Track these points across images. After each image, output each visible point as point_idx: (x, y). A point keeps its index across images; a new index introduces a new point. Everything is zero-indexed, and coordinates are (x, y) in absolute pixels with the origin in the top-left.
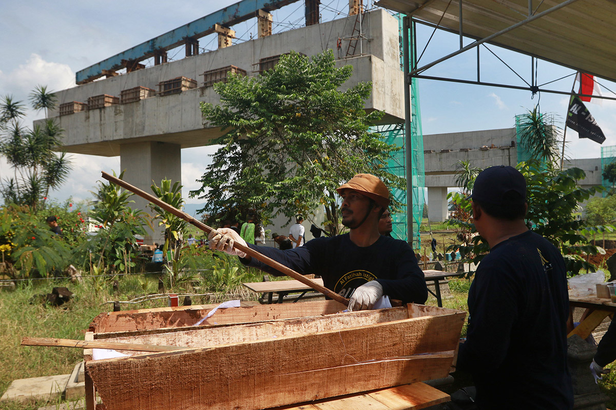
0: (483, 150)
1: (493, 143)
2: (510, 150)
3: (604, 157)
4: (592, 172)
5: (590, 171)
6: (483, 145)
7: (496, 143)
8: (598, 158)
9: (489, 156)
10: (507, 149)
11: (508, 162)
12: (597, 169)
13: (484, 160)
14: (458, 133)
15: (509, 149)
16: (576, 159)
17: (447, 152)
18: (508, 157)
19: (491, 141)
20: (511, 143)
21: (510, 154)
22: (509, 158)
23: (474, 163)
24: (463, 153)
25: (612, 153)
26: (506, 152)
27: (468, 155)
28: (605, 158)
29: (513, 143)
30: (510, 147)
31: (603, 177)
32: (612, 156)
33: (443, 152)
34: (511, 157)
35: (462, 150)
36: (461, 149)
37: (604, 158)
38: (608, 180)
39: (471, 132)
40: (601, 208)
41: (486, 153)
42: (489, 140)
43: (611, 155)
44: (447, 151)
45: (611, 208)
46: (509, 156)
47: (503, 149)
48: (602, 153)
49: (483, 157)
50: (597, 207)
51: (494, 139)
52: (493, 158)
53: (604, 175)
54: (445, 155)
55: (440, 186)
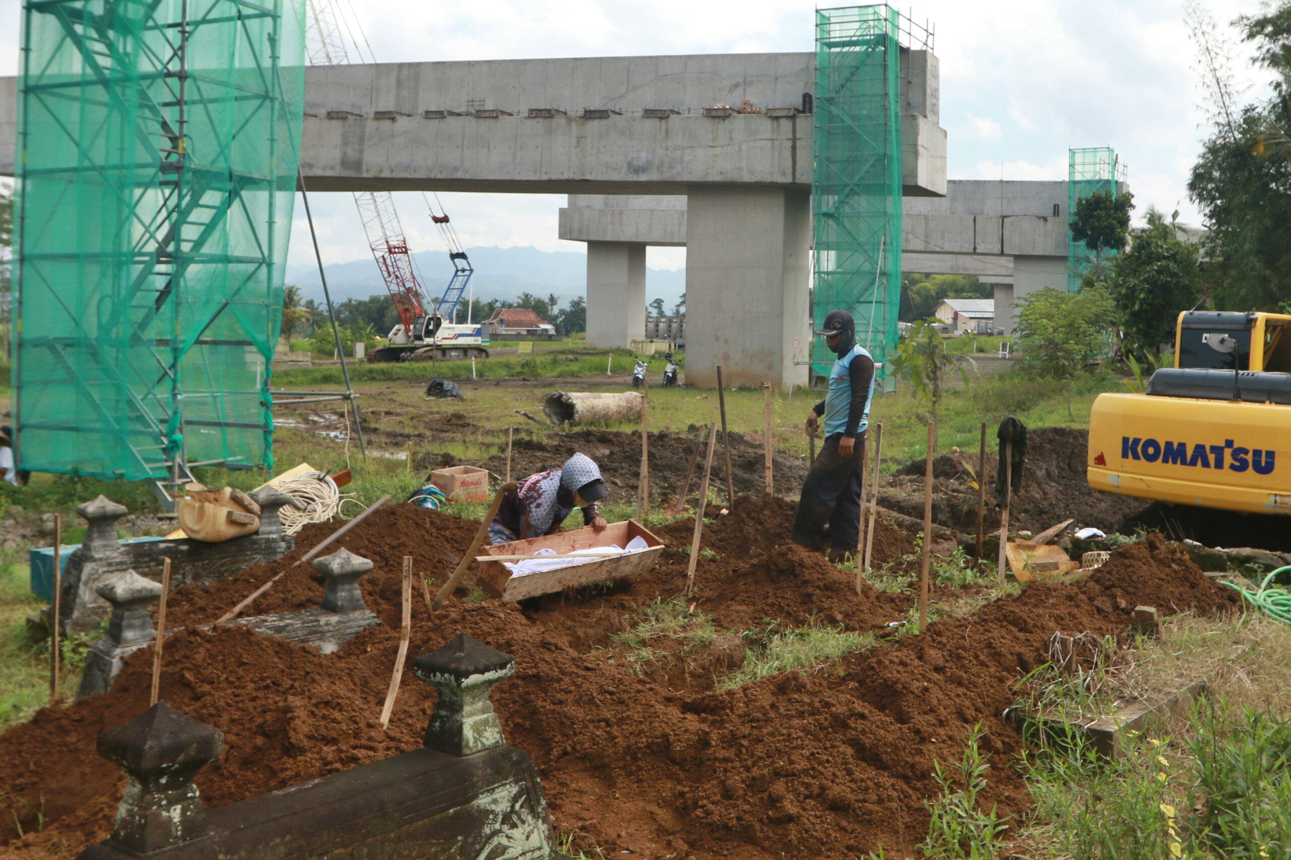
0: (714, 117)
1: (748, 98)
2: (798, 120)
3: (1078, 177)
4: (1045, 219)
5: (1039, 218)
6: (715, 100)
7: (758, 98)
8: (1061, 180)
9: (731, 139)
10: (787, 117)
11: (790, 161)
12: (1056, 210)
13: (718, 151)
14: (642, 58)
15: (793, 118)
16: (1005, 179)
17: (601, 118)
18: (790, 144)
19: (741, 89)
20: (801, 100)
21: (798, 135)
22: (794, 149)
23: (686, 158)
24: (651, 123)
25: (1098, 167)
26: (786, 125)
27: (667, 131)
28: (1079, 182)
29: (807, 98)
30: (799, 111)
31: (1071, 234)
32: (1097, 178)
33: (589, 115)
34: (798, 144)
35: (649, 113)
36: (646, 111)
37: (1075, 183)
38: (1082, 243)
39: (681, 57)
40: (1061, 323)
41: (723, 126)
42: (737, 85)
43: (1096, 173)
44: (602, 114)
45: (1087, 323)
46: (794, 140)
47: (777, 118)
48: (1072, 166)
49: (714, 140)
50: (1050, 317)
51: (751, 83)
52: (744, 146)
53: (1074, 226)
54: (594, 125)
55: (622, 239)
